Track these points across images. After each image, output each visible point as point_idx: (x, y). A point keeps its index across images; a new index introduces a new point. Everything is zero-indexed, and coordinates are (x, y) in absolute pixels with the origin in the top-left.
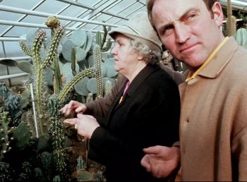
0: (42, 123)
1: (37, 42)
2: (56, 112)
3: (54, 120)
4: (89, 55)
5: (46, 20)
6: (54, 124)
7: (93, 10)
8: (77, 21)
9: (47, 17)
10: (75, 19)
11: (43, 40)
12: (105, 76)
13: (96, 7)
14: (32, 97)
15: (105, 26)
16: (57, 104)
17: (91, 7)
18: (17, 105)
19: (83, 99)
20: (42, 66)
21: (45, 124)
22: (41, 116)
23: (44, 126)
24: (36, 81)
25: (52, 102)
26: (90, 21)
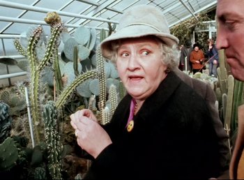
0: (39, 131)
1: (32, 41)
2: (52, 122)
3: (50, 131)
4: (92, 53)
5: (45, 16)
6: (50, 136)
7: (98, 6)
8: (80, 18)
9: (46, 13)
10: (79, 15)
11: (39, 38)
12: (110, 77)
13: (100, 3)
14: (27, 102)
15: (109, 23)
16: (53, 112)
17: (96, 3)
18: (5, 115)
19: (86, 101)
20: (37, 68)
21: (41, 132)
22: (37, 123)
23: (40, 134)
24: (32, 84)
25: (47, 111)
26: (94, 18)
